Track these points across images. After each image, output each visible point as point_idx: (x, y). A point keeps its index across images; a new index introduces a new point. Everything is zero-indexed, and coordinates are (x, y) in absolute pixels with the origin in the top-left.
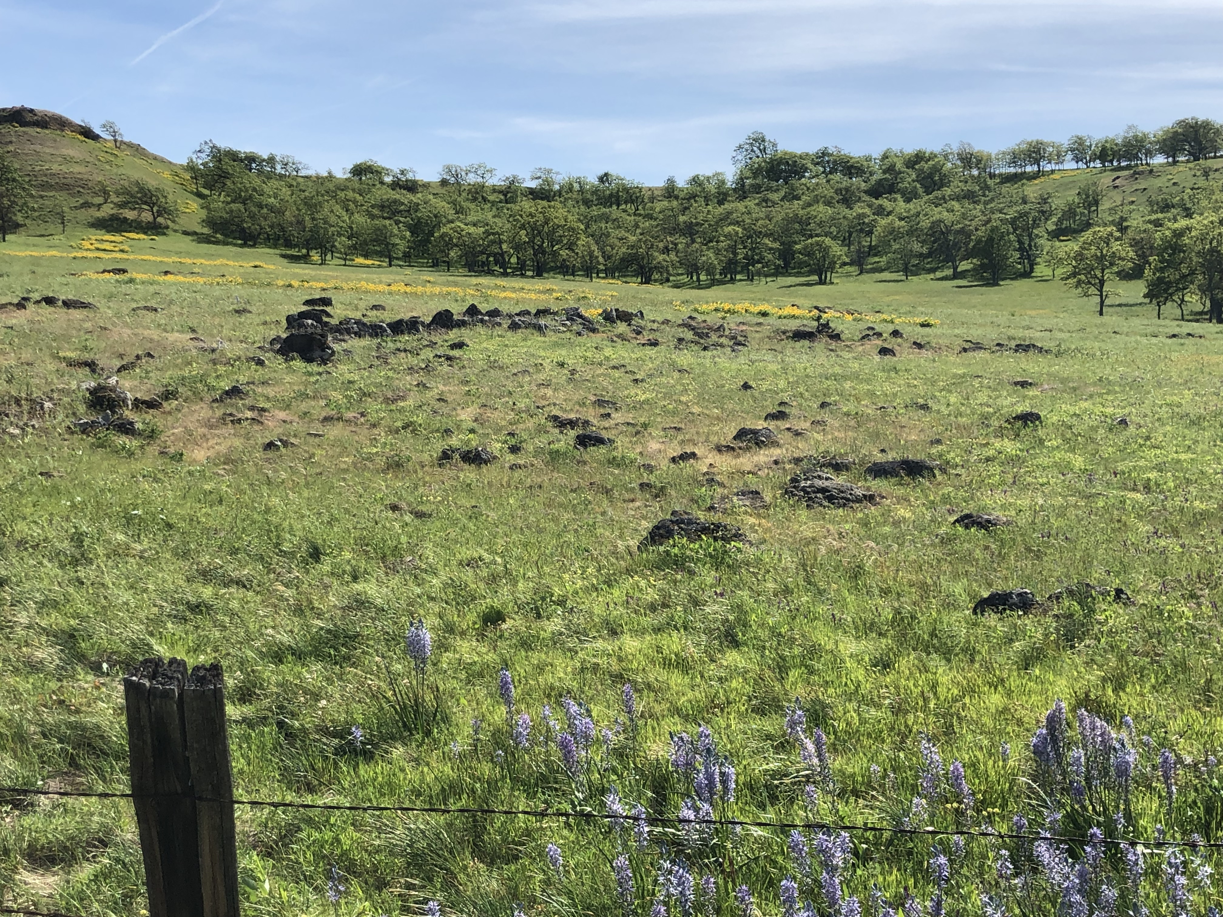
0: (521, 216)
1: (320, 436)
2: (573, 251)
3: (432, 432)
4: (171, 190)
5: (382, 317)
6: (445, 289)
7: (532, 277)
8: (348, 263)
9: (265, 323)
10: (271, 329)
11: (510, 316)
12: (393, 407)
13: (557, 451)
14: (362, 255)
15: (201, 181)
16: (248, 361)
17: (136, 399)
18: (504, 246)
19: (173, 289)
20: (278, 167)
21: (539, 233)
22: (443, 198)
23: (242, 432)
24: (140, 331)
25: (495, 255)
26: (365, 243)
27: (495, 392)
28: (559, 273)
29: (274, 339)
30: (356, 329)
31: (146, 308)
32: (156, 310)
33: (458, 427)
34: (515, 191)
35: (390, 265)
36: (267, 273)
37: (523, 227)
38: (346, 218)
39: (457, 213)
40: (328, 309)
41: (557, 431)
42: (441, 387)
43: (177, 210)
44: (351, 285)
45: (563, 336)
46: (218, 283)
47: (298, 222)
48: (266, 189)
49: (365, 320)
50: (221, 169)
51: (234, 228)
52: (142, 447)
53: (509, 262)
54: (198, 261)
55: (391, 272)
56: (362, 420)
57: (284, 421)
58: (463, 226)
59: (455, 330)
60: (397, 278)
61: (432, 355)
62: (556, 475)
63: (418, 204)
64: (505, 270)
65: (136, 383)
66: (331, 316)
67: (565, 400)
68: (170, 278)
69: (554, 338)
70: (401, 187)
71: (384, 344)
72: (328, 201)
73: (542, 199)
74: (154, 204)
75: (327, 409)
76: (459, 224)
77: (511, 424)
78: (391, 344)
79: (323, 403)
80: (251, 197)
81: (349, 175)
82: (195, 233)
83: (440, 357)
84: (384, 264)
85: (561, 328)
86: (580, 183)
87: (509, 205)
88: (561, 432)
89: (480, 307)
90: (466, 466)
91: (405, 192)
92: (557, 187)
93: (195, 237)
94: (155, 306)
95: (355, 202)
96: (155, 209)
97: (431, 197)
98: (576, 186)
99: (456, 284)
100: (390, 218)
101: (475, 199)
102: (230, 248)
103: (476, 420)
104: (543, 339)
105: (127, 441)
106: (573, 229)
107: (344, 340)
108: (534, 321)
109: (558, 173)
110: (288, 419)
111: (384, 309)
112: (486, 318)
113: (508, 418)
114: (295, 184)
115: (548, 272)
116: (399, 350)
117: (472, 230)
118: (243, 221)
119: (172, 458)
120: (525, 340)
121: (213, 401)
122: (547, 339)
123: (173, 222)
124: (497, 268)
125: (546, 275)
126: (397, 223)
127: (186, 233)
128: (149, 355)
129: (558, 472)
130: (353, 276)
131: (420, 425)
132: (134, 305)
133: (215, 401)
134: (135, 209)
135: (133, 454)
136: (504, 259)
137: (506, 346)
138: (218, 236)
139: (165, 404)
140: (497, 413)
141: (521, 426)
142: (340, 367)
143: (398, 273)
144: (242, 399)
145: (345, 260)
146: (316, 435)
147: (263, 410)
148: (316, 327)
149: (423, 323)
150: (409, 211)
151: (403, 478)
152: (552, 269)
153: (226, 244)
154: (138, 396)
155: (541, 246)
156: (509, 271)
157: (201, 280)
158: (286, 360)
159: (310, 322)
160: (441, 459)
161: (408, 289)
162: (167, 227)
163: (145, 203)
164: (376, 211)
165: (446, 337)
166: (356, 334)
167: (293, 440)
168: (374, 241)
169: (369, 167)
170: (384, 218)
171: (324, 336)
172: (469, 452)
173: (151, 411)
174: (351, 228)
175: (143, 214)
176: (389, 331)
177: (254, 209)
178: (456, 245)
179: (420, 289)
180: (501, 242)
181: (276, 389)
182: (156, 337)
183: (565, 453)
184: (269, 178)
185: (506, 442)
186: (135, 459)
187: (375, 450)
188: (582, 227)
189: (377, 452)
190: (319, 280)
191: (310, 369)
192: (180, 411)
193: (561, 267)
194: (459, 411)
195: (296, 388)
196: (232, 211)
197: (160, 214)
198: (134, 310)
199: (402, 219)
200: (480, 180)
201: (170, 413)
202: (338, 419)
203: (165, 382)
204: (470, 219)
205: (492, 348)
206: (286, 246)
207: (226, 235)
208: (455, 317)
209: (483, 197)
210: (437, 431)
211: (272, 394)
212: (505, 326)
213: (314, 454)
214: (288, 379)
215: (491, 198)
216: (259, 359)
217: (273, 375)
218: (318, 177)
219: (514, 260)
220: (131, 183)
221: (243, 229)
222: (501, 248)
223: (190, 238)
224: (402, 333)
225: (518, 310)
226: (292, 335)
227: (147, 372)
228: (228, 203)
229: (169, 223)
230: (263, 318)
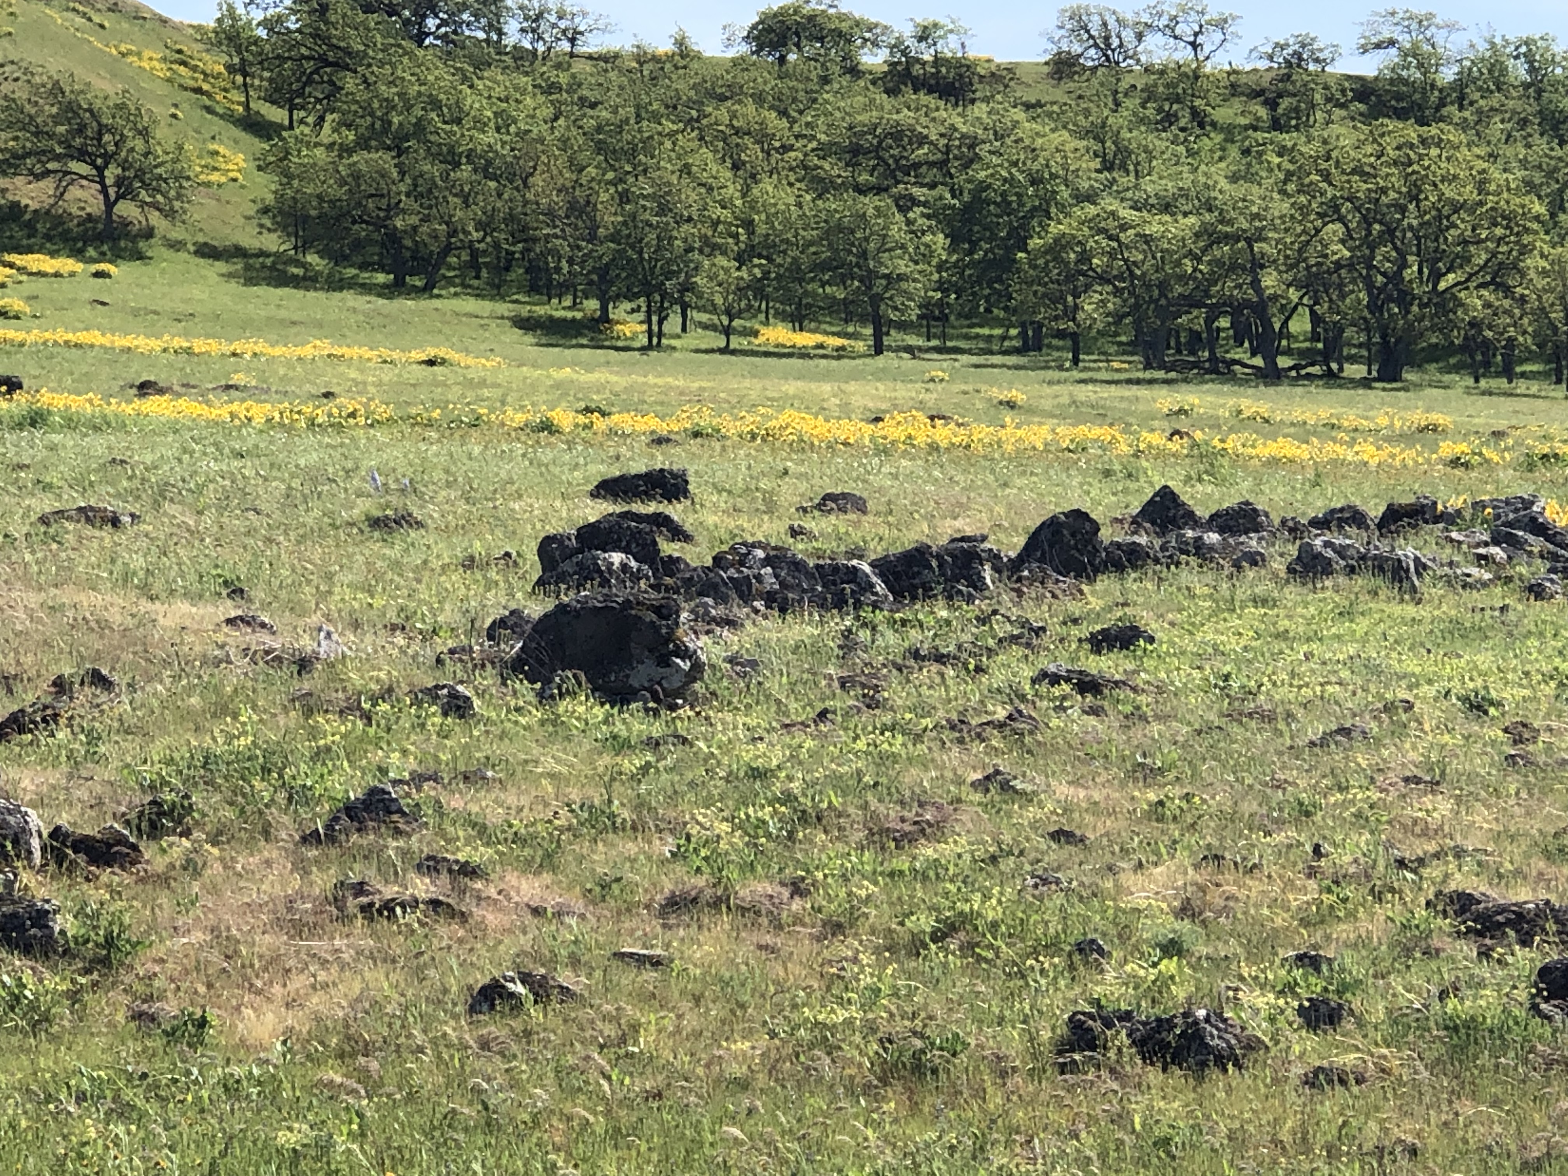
0: (1327, 177)
1: (656, 963)
2: (1508, 291)
3: (1035, 953)
4: (161, 111)
5: (856, 536)
6: (1067, 434)
7: (1365, 383)
8: (736, 342)
9: (470, 563)
10: (490, 585)
11: (1294, 529)
12: (902, 863)
13: (1472, 1024)
14: (783, 317)
15: (261, 80)
16: (417, 703)
17: (56, 833)
18: (1270, 280)
19: (169, 447)
20: (512, 29)
21: (1390, 232)
22: (1059, 121)
23: (398, 946)
24: (66, 596)
25: (1236, 309)
26: (796, 273)
27: (1249, 806)
28: (1456, 369)
29: (501, 623)
30: (770, 581)
31: (88, 515)
32: (115, 522)
33: (1123, 936)
34: (1305, 92)
35: (879, 349)
36: (470, 384)
37: (1332, 212)
38: (732, 190)
39: (1108, 166)
40: (675, 511)
41: (1467, 949)
42: (1063, 790)
43: (180, 176)
44: (750, 422)
45: (1477, 597)
46: (312, 423)
47: (573, 208)
48: (471, 101)
49: (799, 548)
50: (325, 39)
51: (361, 231)
52: (74, 996)
53: (1284, 332)
54: (247, 346)
55: (880, 375)
56: (796, 905)
57: (537, 912)
58: (1127, 214)
59: (1106, 583)
60: (903, 392)
61: (1028, 672)
62: (1467, 1108)
63: (973, 143)
64: (1271, 360)
65: (56, 776)
66: (687, 538)
67: (1497, 837)
68: (153, 405)
69: (1448, 609)
70: (918, 85)
71: (864, 635)
72: (671, 135)
73: (1401, 115)
74: (108, 158)
75: (679, 869)
76: (1110, 203)
77: (1305, 922)
78: (890, 638)
79: (666, 847)
80: (420, 129)
81: (744, 49)
82: (239, 252)
83: (1055, 679)
84: (860, 346)
85: (1474, 571)
86: (1529, 58)
87: (1287, 139)
88: (1485, 954)
89: (1187, 495)
90: (1154, 1075)
91: (931, 100)
92: (1448, 75)
93: (238, 265)
94: (111, 505)
95: (763, 137)
96: (111, 173)
97: (1019, 114)
98: (1519, 71)
99: (1101, 415)
100: (879, 190)
101: (1168, 120)
102: (350, 298)
103: (1186, 911)
104: (1411, 610)
105: (28, 977)
106: (1509, 218)
107: (731, 623)
108: (1383, 547)
109: (1451, 27)
110: (551, 901)
111: (859, 505)
112: (1213, 537)
113: (1295, 900)
114: (564, 79)
115: (1418, 365)
116: (916, 655)
117: (1155, 225)
118: (394, 209)
119: (171, 1035)
120: (1346, 614)
121: (304, 839)
122: (1424, 612)
123: (170, 214)
124: (1239, 354)
125: (1410, 376)
126: (905, 204)
127: (208, 252)
128: (99, 680)
129: (1474, 1096)
130: (752, 387)
131: (994, 926)
132: (46, 504)
133: (310, 838)
134: (47, 173)
135: (46, 1018)
136: (1267, 324)
137: (1283, 636)
138: (312, 258)
139: (148, 850)
140: (1255, 886)
141: (1343, 931)
142: (721, 717)
143: (905, 378)
144: (398, 832)
145: (727, 332)
146: (641, 960)
147: (469, 871)
148: (636, 577)
149: (994, 557)
150: (942, 164)
151: (937, 1115)
152: (1434, 355)
153: (336, 284)
154: (64, 820)
155: (1395, 278)
156: (1283, 362)
157: (259, 412)
158: (541, 696)
159: (617, 558)
160: (1064, 1047)
161: (943, 434)
162: (149, 233)
163: (82, 155)
164: (832, 168)
165: (1075, 608)
166: (770, 599)
167: (565, 977)
168: (823, 266)
169: (811, 18)
170: (861, 190)
171: (667, 612)
172: (1164, 1024)
173: (106, 875)
174: (748, 225)
175: (74, 192)
176: (880, 587)
177: (432, 169)
178: (1104, 279)
179: (982, 432)
180: (1257, 264)
181: (511, 799)
182: (116, 617)
183: (1499, 1033)
184: (481, 64)
185: (1289, 989)
186: (54, 1039)
187: (841, 1015)
188: (1539, 208)
189: (849, 1022)
190: (639, 408)
191: (619, 728)
192: (197, 873)
193: (1463, 348)
194: (1128, 879)
195: (575, 795)
196: (357, 176)
197: (125, 190)
198: (44, 520)
199: (916, 191)
200: (1185, 54)
201: (164, 880)
202: (716, 904)
203: (148, 773)
204: (1150, 186)
205: (1234, 645)
206: (533, 288)
207: (339, 259)
208: (1106, 535)
209: (1195, 113)
210: (1052, 947)
211: (495, 817)
212: (1279, 565)
213: (635, 1028)
214: (549, 764)
215: (1224, 114)
216: (454, 695)
217: (497, 750)
218: (642, 58)
219: (1300, 325)
220: (35, 89)
221: (393, 238)
222: (1256, 283)
223: (221, 266)
224: (928, 595)
225: (1317, 507)
226: (561, 608)
227: (93, 738)
228: (346, 150)
229: (155, 218)
230: (459, 548)
